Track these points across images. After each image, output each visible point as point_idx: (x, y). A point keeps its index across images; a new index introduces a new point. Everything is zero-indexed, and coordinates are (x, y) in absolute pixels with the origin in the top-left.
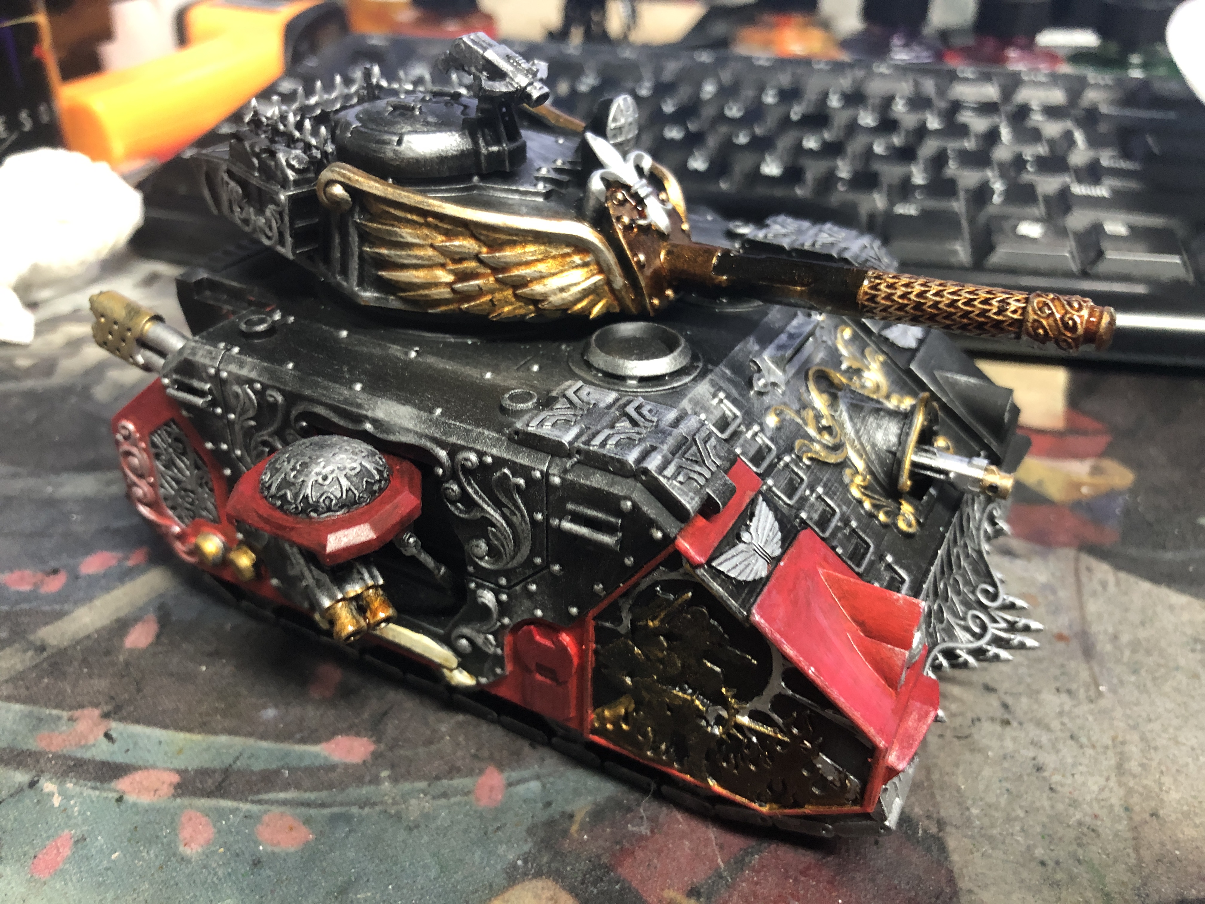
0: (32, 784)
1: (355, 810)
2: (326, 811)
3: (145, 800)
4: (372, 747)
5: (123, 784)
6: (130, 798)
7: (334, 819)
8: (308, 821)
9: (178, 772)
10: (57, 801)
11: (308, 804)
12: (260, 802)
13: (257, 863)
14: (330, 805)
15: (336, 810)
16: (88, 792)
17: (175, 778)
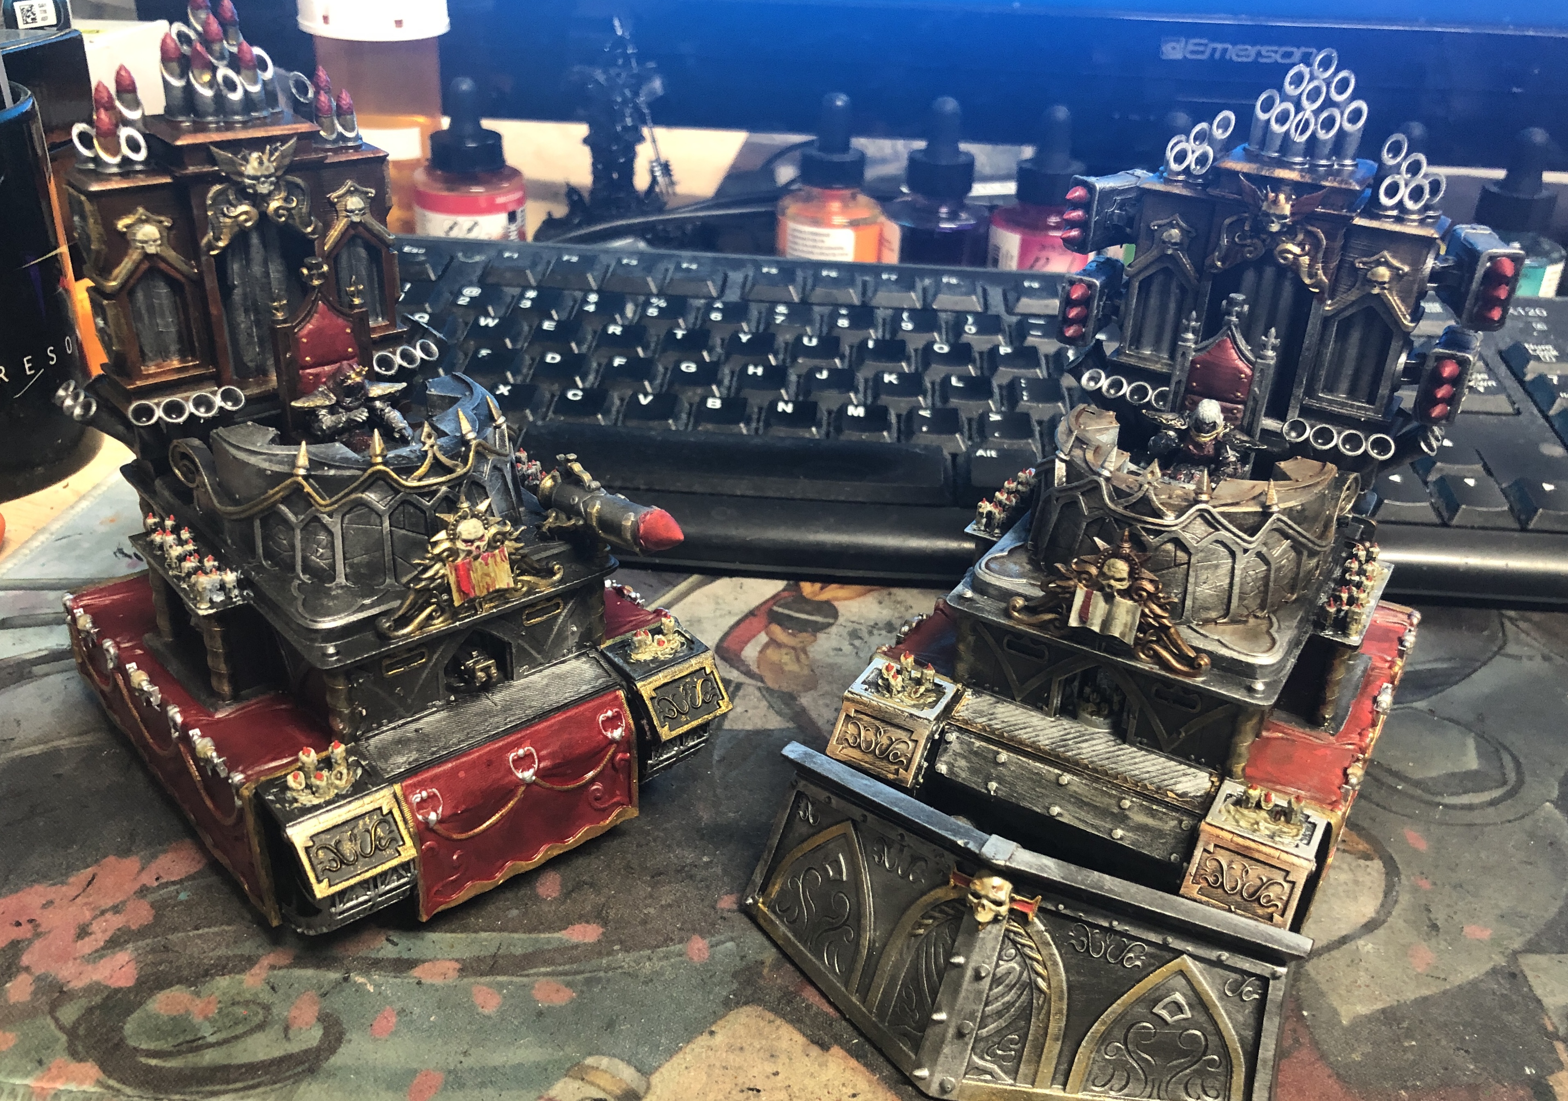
0: (346, 979)
1: (602, 974)
2: (579, 977)
3: (438, 981)
4: (601, 930)
5: (417, 972)
6: (427, 981)
7: (589, 982)
8: (568, 985)
9: (457, 960)
10: (371, 988)
11: (566, 974)
12: (528, 976)
13: (540, 1014)
14: (583, 972)
15: (587, 975)
16: (391, 981)
17: (458, 966)
